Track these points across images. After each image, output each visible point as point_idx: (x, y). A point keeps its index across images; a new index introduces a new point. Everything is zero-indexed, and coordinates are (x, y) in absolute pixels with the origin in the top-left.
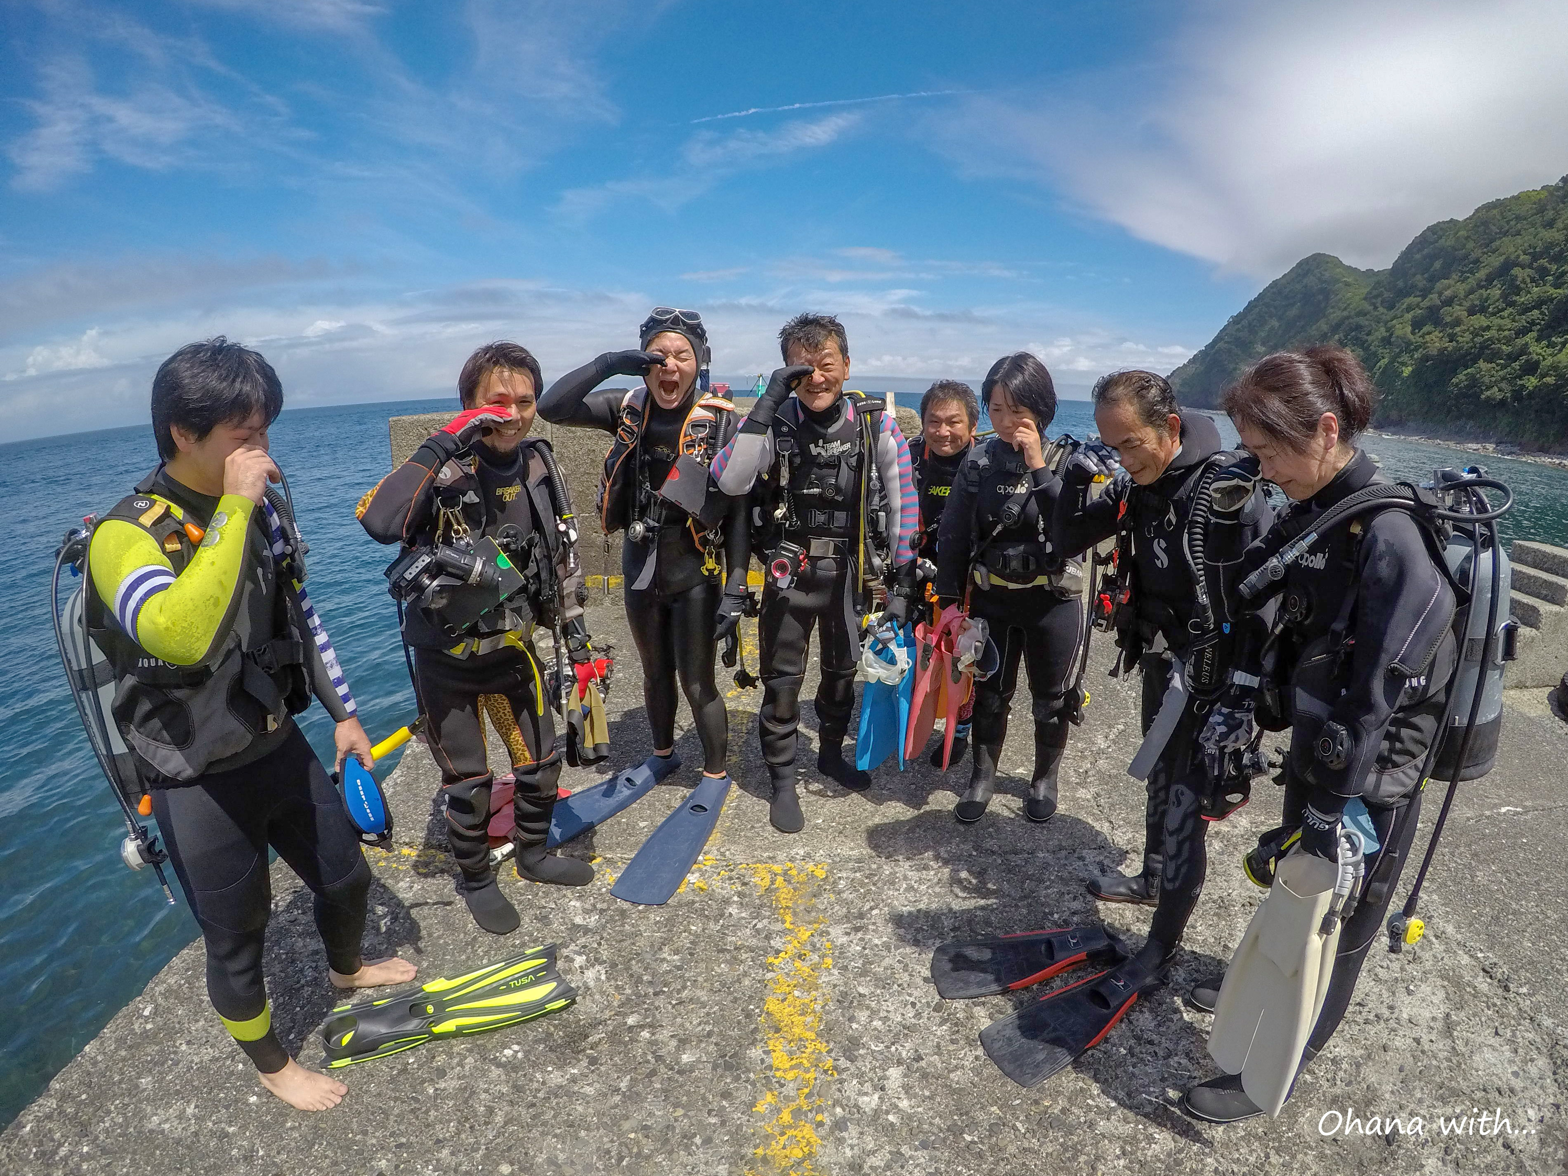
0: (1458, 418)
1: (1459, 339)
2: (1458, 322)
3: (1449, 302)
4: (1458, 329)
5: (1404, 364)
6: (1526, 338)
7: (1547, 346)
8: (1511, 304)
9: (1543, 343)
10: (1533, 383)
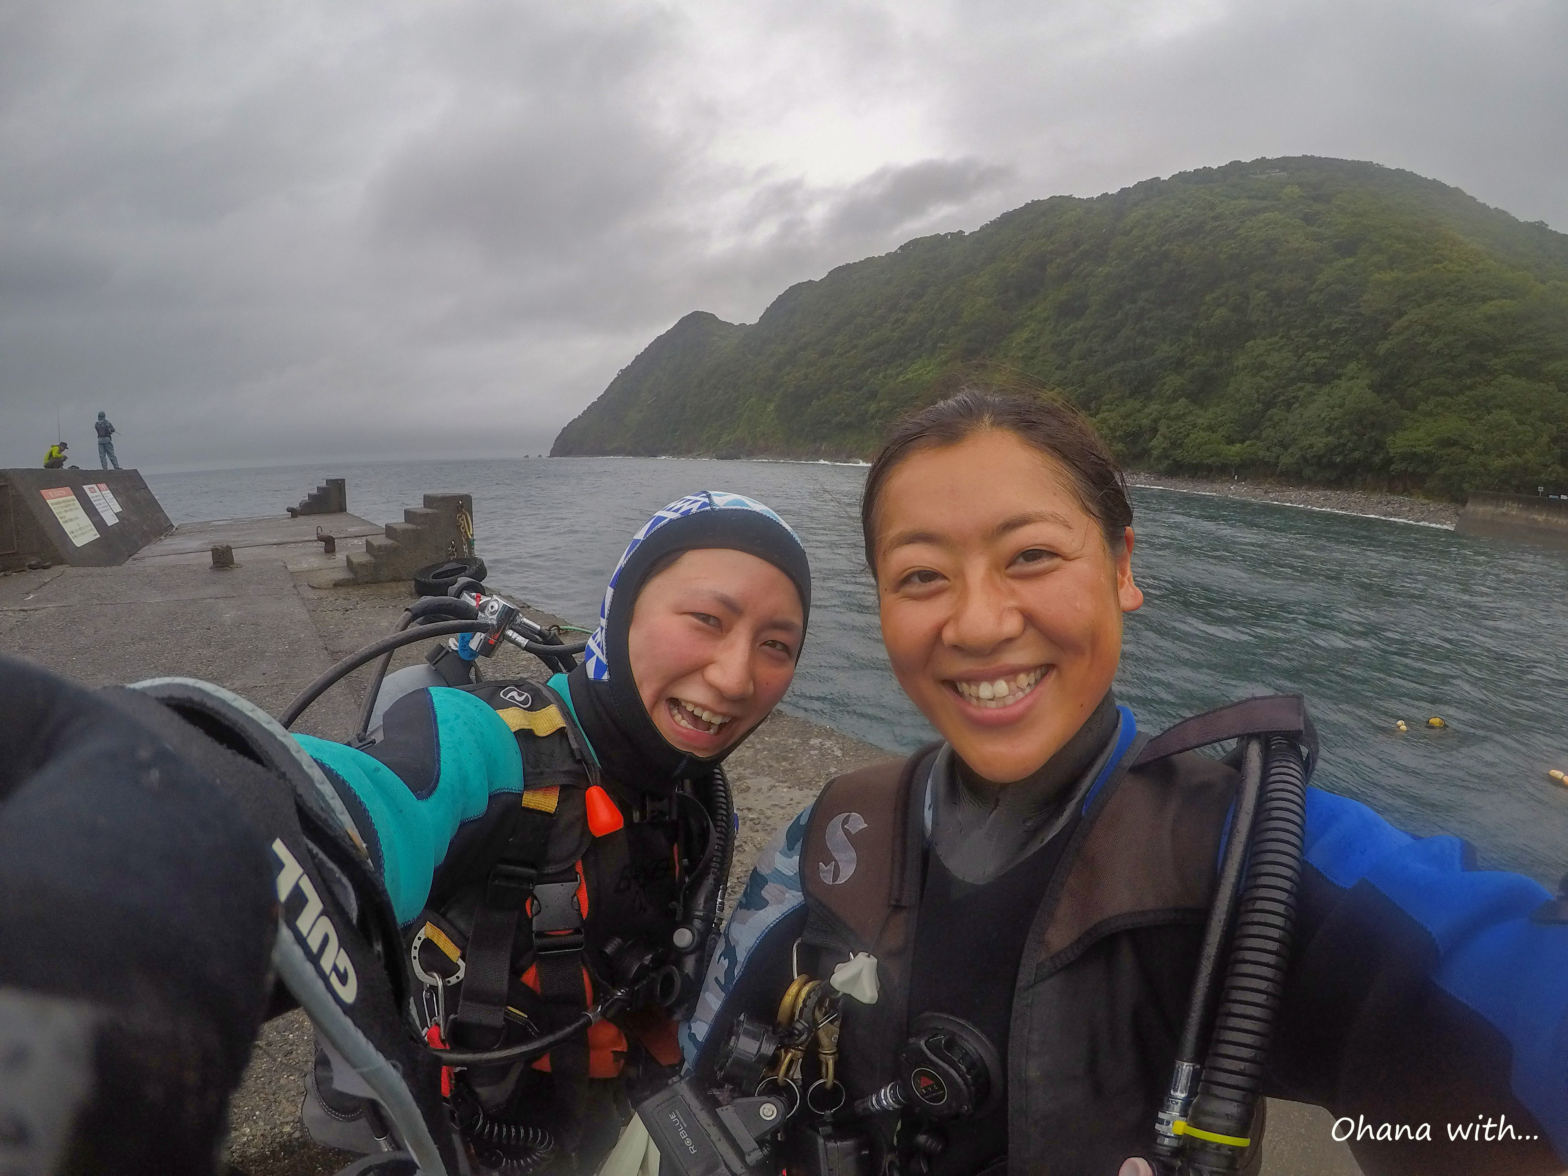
2: (810, 364)
3: (804, 347)
4: (812, 369)
5: (768, 401)
6: (867, 373)
7: (885, 378)
8: (855, 347)
9: (881, 376)
10: (873, 408)
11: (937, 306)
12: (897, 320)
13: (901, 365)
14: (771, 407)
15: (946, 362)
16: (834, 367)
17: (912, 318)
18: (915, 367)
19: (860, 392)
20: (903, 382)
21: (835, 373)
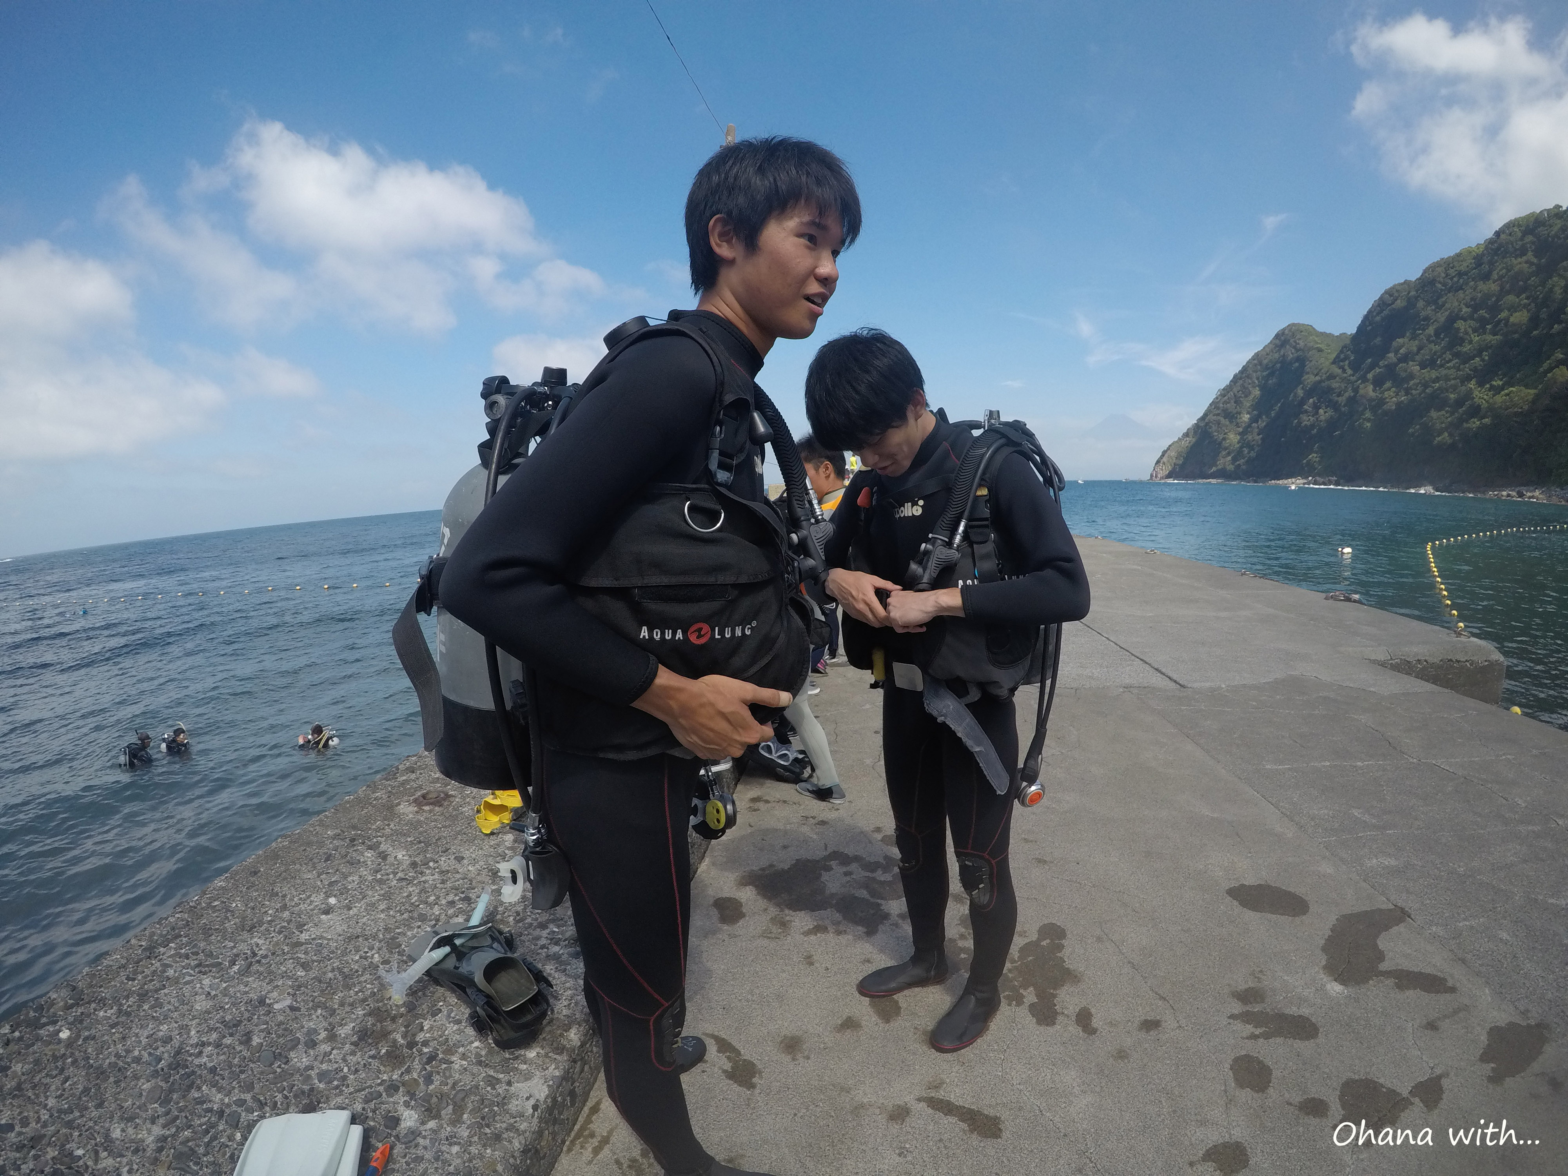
0: (1417, 464)
1: (1414, 392)
2: (1411, 376)
4: (1412, 383)
6: (1470, 385)
11: (1539, 301)
16: (1434, 381)
17: (1516, 317)
19: (1463, 408)
21: (1437, 386)
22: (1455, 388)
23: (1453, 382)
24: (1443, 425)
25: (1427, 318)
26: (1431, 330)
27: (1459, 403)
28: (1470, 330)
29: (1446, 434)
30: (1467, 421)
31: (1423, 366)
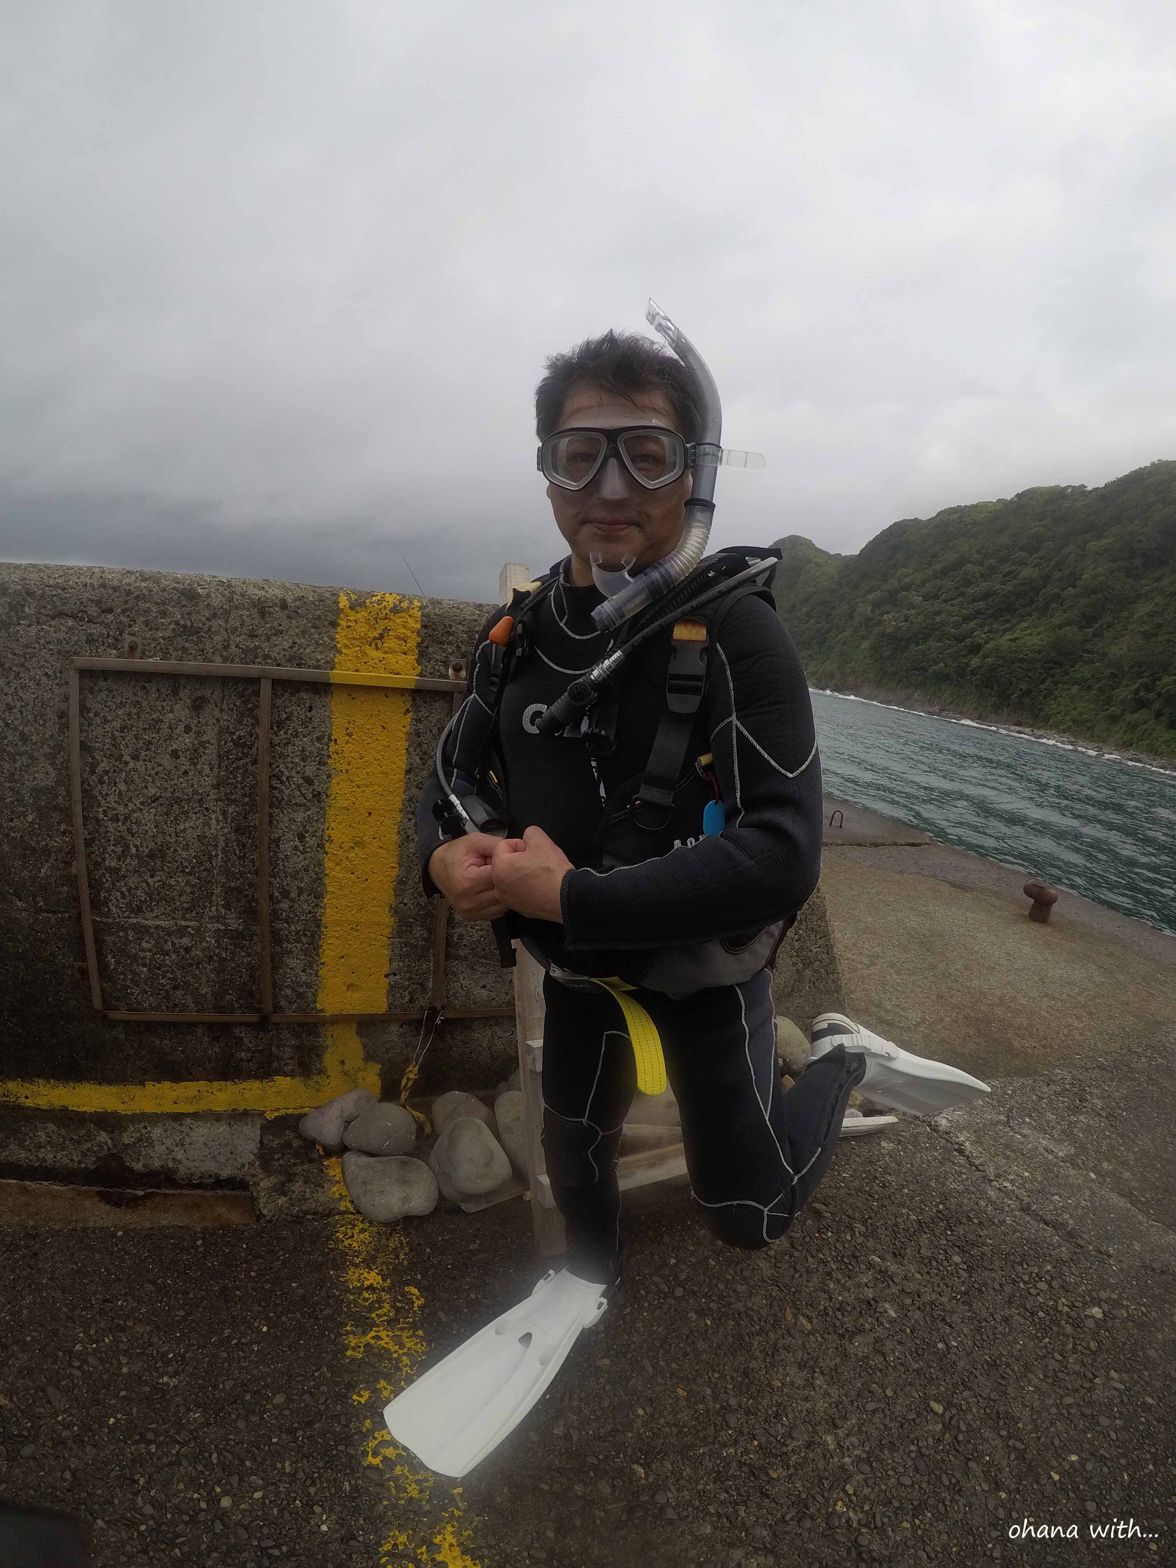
0: (907, 687)
1: (914, 620)
2: (911, 606)
3: (907, 588)
4: (913, 611)
5: (863, 638)
6: (972, 624)
7: (990, 631)
8: (962, 594)
9: (986, 629)
10: (975, 661)
11: (1052, 563)
12: (1009, 573)
13: (1008, 621)
14: (865, 645)
15: (1060, 627)
16: (937, 613)
17: (1027, 572)
18: (1024, 625)
19: (963, 643)
20: (1011, 640)
21: (938, 619)
22: (956, 625)
23: (956, 618)
24: (940, 656)
25: (934, 556)
26: (938, 567)
27: (960, 639)
28: (978, 575)
29: (942, 665)
30: (964, 656)
31: (926, 598)
